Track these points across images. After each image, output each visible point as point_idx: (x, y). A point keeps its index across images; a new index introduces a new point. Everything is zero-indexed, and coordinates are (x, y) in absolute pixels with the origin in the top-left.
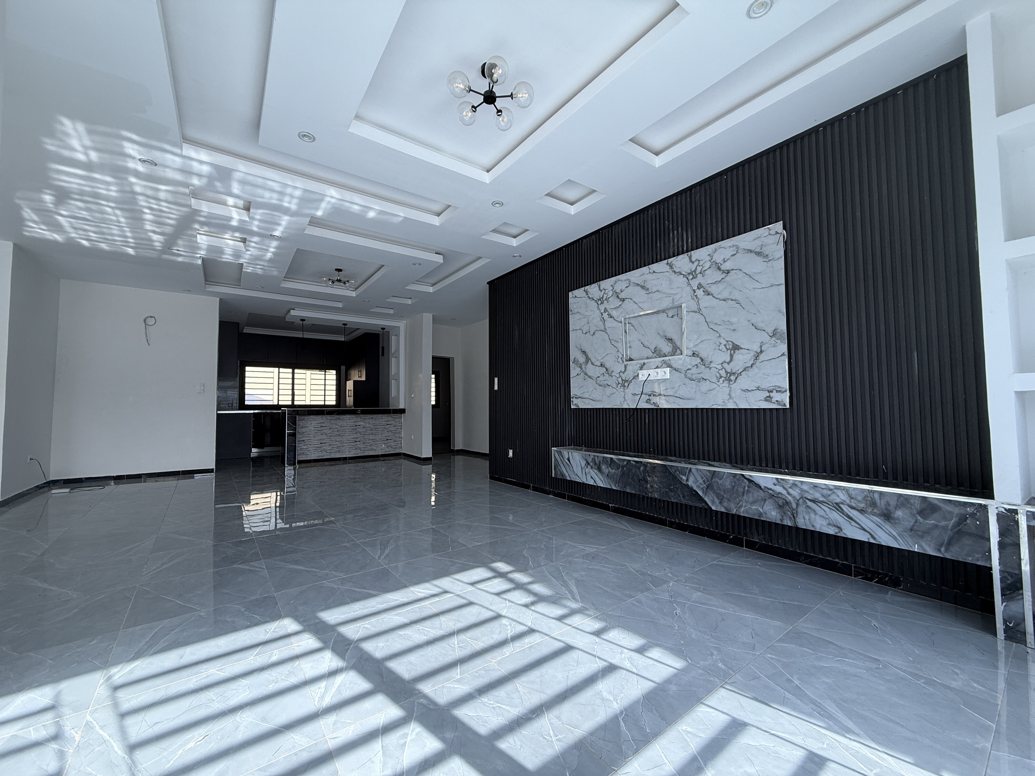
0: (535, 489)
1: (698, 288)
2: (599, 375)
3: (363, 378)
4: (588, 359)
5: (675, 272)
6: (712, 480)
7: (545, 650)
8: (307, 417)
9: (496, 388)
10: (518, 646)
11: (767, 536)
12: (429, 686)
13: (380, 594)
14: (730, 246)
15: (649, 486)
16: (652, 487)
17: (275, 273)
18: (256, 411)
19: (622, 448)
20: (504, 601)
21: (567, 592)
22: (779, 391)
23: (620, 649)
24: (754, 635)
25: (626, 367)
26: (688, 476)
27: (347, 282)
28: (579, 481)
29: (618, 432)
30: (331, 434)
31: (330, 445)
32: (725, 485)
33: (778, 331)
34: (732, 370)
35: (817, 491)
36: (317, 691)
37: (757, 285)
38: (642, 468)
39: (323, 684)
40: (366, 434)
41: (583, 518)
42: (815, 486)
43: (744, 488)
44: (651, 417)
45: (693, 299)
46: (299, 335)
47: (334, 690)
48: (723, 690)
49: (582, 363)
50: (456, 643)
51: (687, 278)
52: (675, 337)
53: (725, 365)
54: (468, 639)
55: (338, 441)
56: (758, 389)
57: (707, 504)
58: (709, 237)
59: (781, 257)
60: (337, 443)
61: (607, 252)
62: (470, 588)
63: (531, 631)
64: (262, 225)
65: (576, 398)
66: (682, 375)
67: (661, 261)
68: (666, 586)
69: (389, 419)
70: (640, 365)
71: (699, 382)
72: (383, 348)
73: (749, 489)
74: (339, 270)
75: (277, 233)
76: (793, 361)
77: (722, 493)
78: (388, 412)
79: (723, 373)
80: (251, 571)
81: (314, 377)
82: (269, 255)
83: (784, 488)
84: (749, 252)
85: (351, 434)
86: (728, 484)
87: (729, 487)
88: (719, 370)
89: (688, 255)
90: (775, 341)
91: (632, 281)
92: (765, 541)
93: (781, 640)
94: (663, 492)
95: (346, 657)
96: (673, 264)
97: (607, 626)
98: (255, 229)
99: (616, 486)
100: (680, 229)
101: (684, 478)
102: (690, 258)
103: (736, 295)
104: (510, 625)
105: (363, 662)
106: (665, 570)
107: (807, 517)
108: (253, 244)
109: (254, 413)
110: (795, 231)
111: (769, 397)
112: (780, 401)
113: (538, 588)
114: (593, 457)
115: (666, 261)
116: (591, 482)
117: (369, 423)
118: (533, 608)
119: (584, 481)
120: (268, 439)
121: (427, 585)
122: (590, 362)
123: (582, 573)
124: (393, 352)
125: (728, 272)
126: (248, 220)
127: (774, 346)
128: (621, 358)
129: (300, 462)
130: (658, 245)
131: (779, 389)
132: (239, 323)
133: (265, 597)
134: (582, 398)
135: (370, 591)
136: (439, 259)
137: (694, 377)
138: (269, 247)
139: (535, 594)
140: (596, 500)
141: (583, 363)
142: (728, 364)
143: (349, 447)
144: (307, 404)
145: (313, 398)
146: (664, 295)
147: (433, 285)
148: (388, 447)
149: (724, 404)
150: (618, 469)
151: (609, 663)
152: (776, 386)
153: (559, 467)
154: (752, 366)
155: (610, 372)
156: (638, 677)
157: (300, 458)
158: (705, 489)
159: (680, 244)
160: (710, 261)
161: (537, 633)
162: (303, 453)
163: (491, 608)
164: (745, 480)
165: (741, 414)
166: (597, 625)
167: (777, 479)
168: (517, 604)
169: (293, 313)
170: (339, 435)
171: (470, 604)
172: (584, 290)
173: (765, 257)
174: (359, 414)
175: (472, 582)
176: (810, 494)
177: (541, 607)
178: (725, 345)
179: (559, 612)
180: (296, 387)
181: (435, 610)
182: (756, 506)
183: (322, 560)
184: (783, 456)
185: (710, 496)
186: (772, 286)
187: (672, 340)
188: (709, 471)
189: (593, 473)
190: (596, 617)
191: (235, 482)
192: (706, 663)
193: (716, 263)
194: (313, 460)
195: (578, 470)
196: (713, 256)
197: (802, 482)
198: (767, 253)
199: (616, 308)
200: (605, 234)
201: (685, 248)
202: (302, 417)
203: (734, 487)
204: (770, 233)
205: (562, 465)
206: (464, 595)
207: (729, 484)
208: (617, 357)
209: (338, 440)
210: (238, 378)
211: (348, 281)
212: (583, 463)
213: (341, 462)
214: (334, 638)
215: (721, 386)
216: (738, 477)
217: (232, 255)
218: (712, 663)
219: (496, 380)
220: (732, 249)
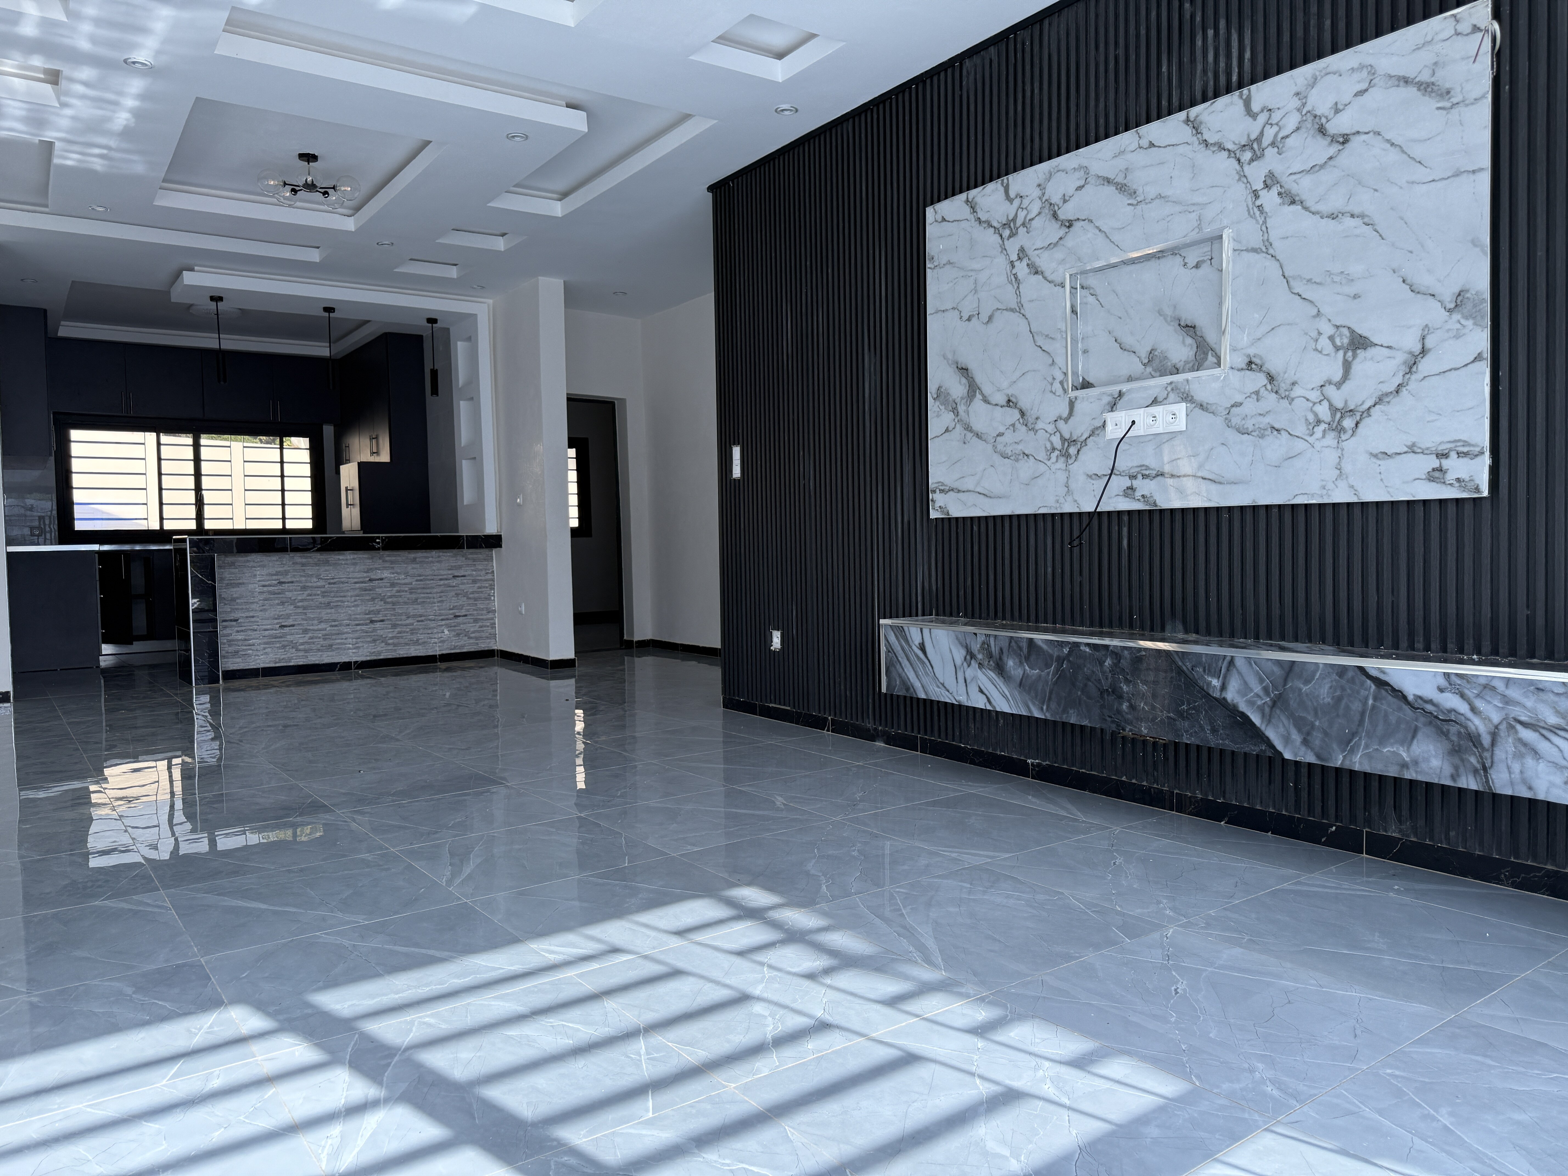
0: (840, 728)
1: (1267, 186)
2: (1002, 429)
3: (385, 457)
4: (973, 389)
5: (1206, 143)
6: (1285, 685)
7: (854, 1064)
8: (241, 559)
9: (737, 472)
10: (789, 1057)
11: (1421, 822)
12: (582, 1133)
13: (455, 958)
14: (1353, 69)
15: (1125, 706)
16: (1132, 707)
17: (139, 168)
18: (106, 548)
19: (1059, 617)
20: (758, 968)
21: (911, 949)
22: (1466, 454)
23: (1033, 1062)
24: (1358, 1032)
25: (1072, 404)
26: (1225, 677)
27: (331, 191)
28: (948, 701)
29: (1050, 577)
30: (306, 603)
31: (306, 631)
32: (1318, 696)
33: (1468, 295)
34: (1346, 402)
35: (1543, 701)
36: (323, 1143)
37: (1421, 173)
38: (1108, 662)
39: (335, 1130)
40: (398, 603)
41: (961, 791)
42: (1539, 688)
43: (1365, 703)
44: (1135, 534)
45: (1252, 216)
46: (207, 341)
47: (361, 1142)
48: (1269, 1136)
49: (958, 401)
50: (643, 1051)
51: (1239, 160)
52: (1203, 322)
53: (1331, 391)
54: (670, 1044)
55: (326, 621)
56: (1412, 449)
57: (1273, 747)
58: (1299, 44)
59: (1484, 97)
60: (322, 626)
61: (1028, 94)
62: (675, 942)
63: (822, 1026)
64: (105, 33)
65: (942, 491)
66: (1219, 421)
67: (1170, 114)
68: (1156, 935)
69: (459, 563)
70: (1109, 399)
71: (1262, 437)
72: (434, 373)
73: (1378, 704)
74: (309, 158)
75: (142, 56)
76: (1503, 373)
77: (1310, 718)
78: (453, 543)
79: (1323, 411)
80: (136, 913)
81: (251, 454)
82: (122, 119)
83: (1462, 696)
84: (1402, 83)
85: (359, 602)
86: (1324, 692)
87: (1328, 700)
88: (1314, 404)
89: (1241, 96)
90: (1459, 322)
91: (1092, 172)
92: (1416, 835)
93: (1421, 1042)
94: (1162, 721)
95: (385, 1079)
96: (1201, 123)
97: (1007, 1015)
98: (84, 45)
99: (1042, 709)
100: (1222, 23)
101: (1215, 682)
102: (1247, 103)
103: (1365, 202)
104: (772, 1015)
105: (425, 1090)
106: (1159, 903)
107: (1516, 767)
108: (80, 89)
109: (99, 553)
110: (1523, 22)
111: (1440, 469)
112: (1467, 479)
113: (840, 939)
114: (983, 638)
115: (1182, 115)
116: (979, 702)
117: (407, 574)
118: (828, 981)
119: (963, 699)
120: (140, 620)
121: (570, 937)
122: (979, 396)
123: (951, 909)
124: (461, 382)
125: (1345, 140)
126: (64, 19)
127: (1457, 337)
128: (1061, 383)
129: (231, 675)
130: (1164, 69)
131: (1465, 449)
132: (45, 311)
133: (178, 966)
134: (959, 491)
135: (431, 952)
136: (577, 121)
137: (1249, 425)
138: (120, 93)
139: (832, 953)
140: (994, 749)
141: (962, 398)
142: (1338, 389)
143: (357, 635)
144: (237, 527)
145: (253, 511)
146: (1178, 208)
147: (564, 195)
148: (458, 635)
149: (1324, 492)
150: (1048, 666)
151: (1006, 1086)
152: (1459, 441)
153: (898, 666)
154: (1397, 392)
155: (1031, 420)
156: (1070, 1113)
157: (228, 663)
158: (1267, 710)
159: (1222, 65)
160: (1298, 110)
161: (838, 1031)
162: (237, 652)
163: (728, 982)
164: (1369, 682)
165: (1367, 518)
166: (981, 1015)
167: (1447, 676)
168: (789, 973)
169: (189, 278)
170: (328, 605)
171: (676, 973)
172: (967, 201)
173: (1441, 95)
174: (378, 549)
175: (680, 928)
176: (1524, 707)
177: (847, 980)
178: (1331, 338)
179: (890, 987)
180: (206, 482)
181: (589, 987)
182: (1392, 745)
183: (308, 890)
184: (1468, 619)
185: (1281, 725)
186: (1457, 174)
187: (1194, 327)
188: (1279, 663)
189: (985, 679)
190: (982, 1000)
191: (69, 724)
192: (1237, 1086)
193: (1315, 116)
194: (263, 669)
195: (946, 674)
196: (1306, 97)
197: (1508, 681)
198: (1447, 85)
199: (1050, 246)
200: (1023, 44)
201: (1235, 78)
202: (230, 559)
203: (1339, 700)
204: (1459, 30)
205: (905, 663)
206: (662, 957)
207: (1328, 693)
208: (1050, 379)
209: (325, 617)
210: (52, 458)
211: (334, 188)
212: (959, 654)
213: (336, 675)
214: (353, 1043)
215: (1318, 445)
216: (1350, 674)
217: (26, 120)
218: (1250, 1086)
219: (736, 452)
220: (1357, 76)
